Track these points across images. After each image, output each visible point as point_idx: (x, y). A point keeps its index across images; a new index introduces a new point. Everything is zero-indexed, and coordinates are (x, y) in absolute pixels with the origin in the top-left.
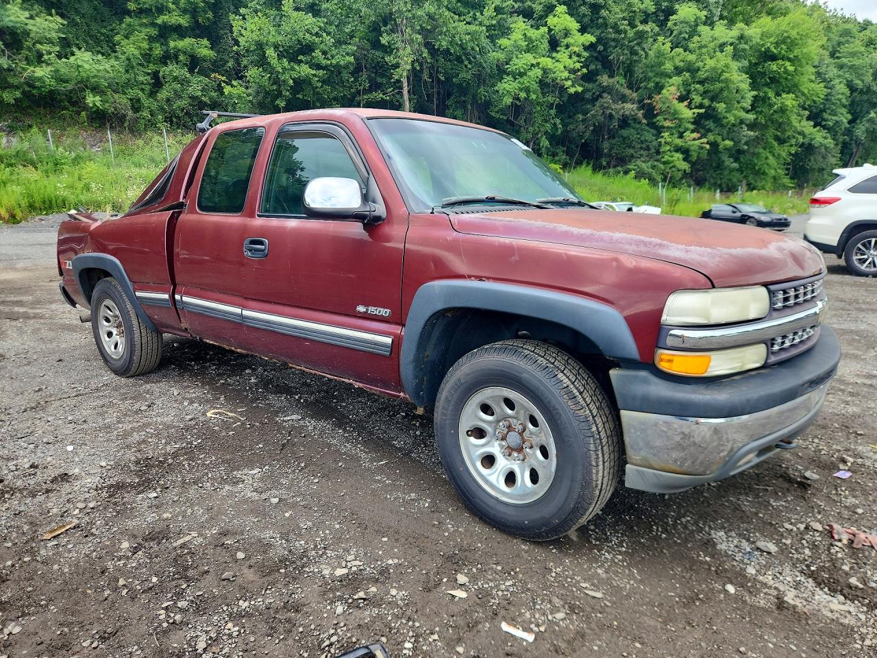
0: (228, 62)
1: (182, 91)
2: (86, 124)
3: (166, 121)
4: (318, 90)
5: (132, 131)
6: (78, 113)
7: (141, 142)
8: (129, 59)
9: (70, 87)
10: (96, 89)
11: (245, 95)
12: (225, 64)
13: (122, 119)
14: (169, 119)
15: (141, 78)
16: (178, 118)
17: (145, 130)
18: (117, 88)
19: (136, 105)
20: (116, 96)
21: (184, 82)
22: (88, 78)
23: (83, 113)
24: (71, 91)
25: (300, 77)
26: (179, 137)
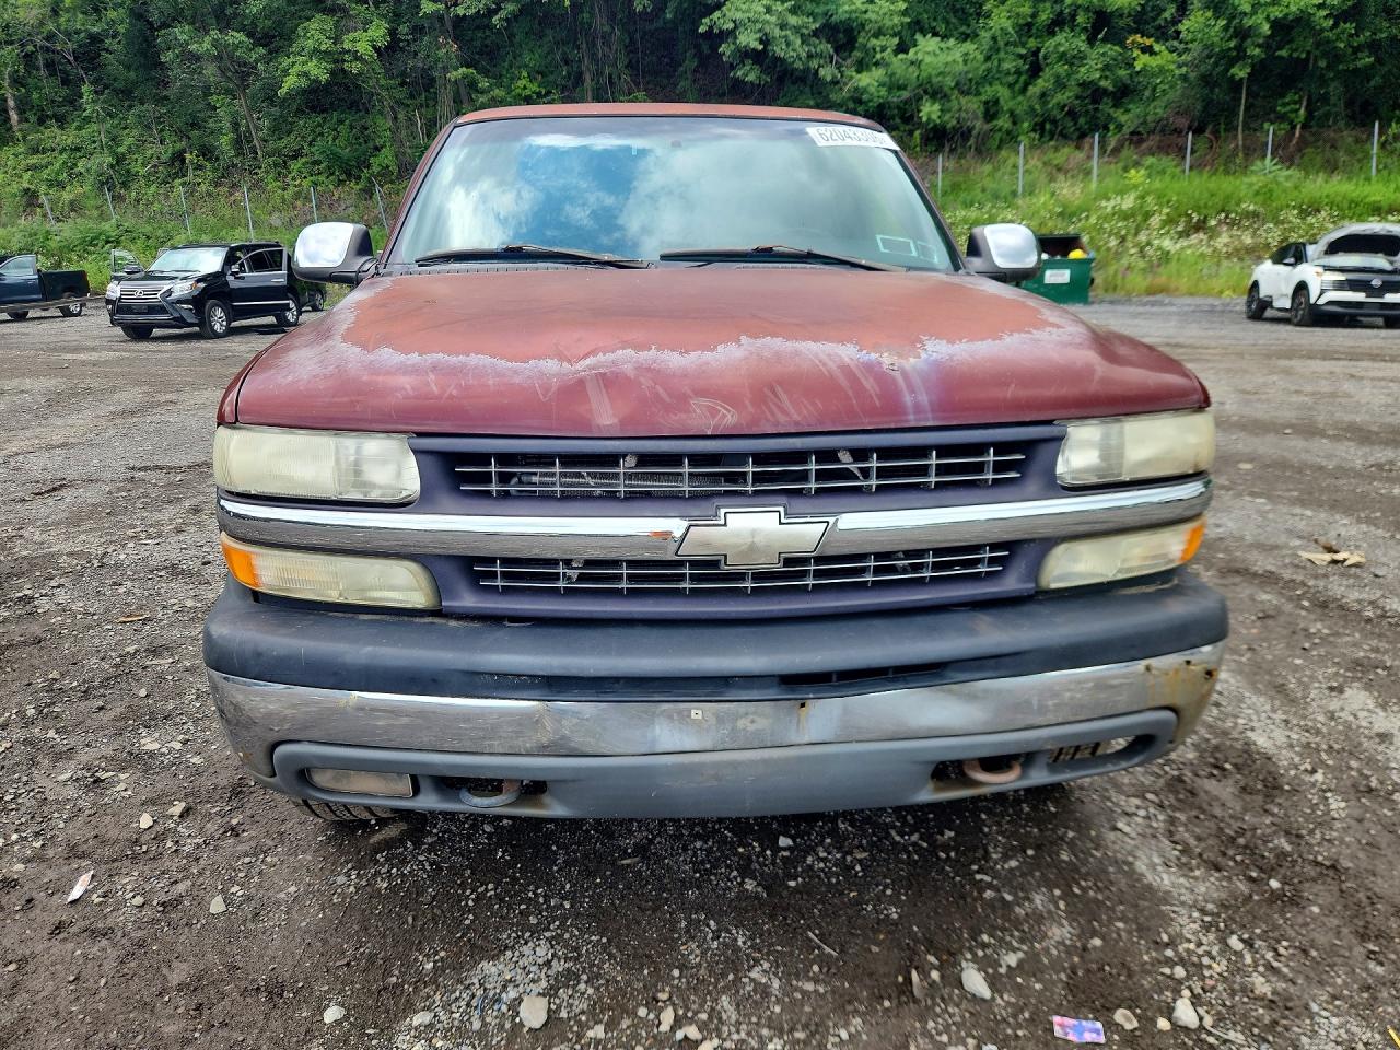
0: (1165, 10)
1: (1069, 76)
2: (918, 149)
3: (1034, 130)
4: (1326, 34)
5: (979, 152)
6: (911, 133)
7: (987, 168)
8: (994, 39)
9: (905, 94)
10: (936, 94)
11: (1172, 67)
12: (1159, 15)
13: (966, 134)
14: (1039, 127)
15: (1006, 66)
16: (1054, 122)
17: (999, 148)
18: (966, 87)
19: (991, 110)
20: (963, 100)
21: (1073, 60)
22: (930, 77)
23: (917, 133)
24: (906, 102)
25: (1287, 15)
26: (1050, 155)
